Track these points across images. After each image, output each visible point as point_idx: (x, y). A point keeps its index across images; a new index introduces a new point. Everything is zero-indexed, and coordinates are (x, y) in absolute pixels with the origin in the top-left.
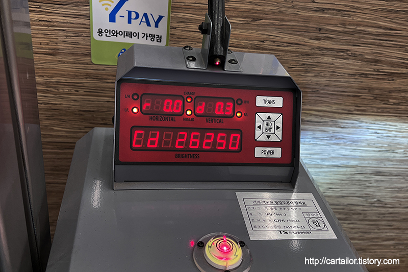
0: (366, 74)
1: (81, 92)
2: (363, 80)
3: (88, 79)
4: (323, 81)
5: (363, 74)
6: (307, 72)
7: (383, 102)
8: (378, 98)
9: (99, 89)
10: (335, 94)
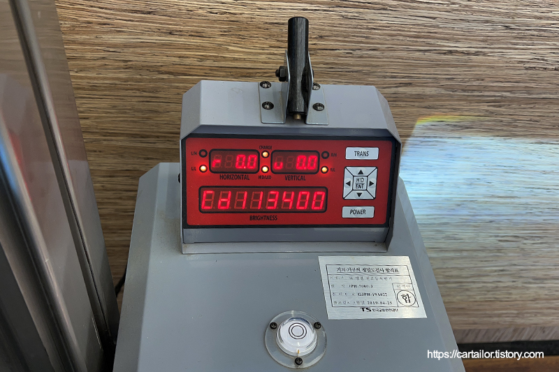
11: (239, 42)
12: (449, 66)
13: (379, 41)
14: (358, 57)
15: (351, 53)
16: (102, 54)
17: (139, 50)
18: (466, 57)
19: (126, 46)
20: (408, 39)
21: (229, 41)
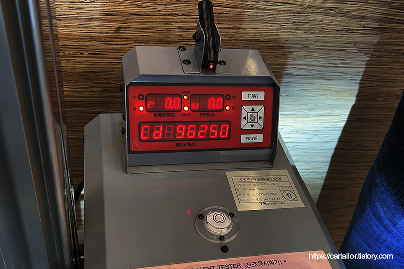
0: (352, 30)
1: (86, 54)
2: (350, 35)
3: (92, 42)
4: (312, 37)
5: (349, 30)
6: (297, 29)
7: (367, 55)
8: (362, 52)
9: (103, 51)
10: (323, 49)
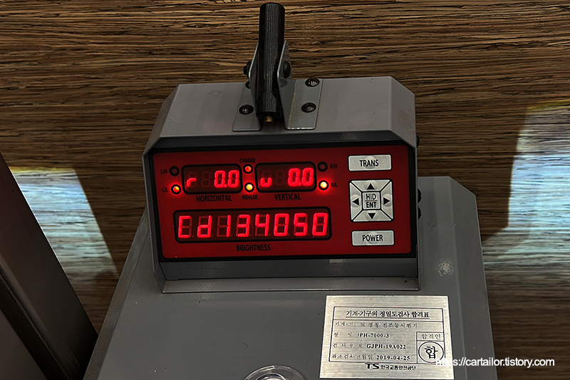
11: (229, 57)
12: (498, 63)
13: (396, 41)
14: (376, 62)
15: (365, 58)
16: (84, 82)
17: (121, 75)
18: (519, 50)
19: (107, 71)
20: (433, 35)
21: (217, 56)
